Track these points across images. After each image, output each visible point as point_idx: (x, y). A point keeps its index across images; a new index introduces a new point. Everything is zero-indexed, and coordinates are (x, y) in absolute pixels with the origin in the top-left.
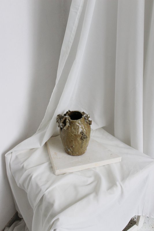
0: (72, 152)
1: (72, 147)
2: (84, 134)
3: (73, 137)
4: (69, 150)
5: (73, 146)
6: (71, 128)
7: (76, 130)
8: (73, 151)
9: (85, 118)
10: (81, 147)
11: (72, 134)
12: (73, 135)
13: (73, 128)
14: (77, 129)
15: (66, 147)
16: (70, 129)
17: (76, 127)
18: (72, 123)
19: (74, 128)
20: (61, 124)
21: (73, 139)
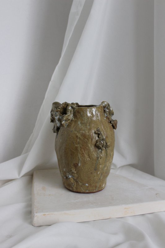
0: (77, 182)
1: (76, 166)
2: (103, 136)
3: (78, 140)
4: (70, 176)
5: (78, 165)
6: (76, 122)
7: (86, 126)
8: (78, 178)
9: (104, 111)
10: (96, 169)
11: (77, 134)
12: (79, 135)
13: (79, 123)
14: (88, 125)
15: (64, 170)
16: (73, 124)
17: (86, 121)
18: (78, 112)
19: (81, 123)
20: (58, 117)
21: (78, 146)
